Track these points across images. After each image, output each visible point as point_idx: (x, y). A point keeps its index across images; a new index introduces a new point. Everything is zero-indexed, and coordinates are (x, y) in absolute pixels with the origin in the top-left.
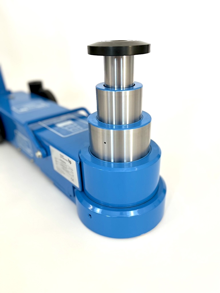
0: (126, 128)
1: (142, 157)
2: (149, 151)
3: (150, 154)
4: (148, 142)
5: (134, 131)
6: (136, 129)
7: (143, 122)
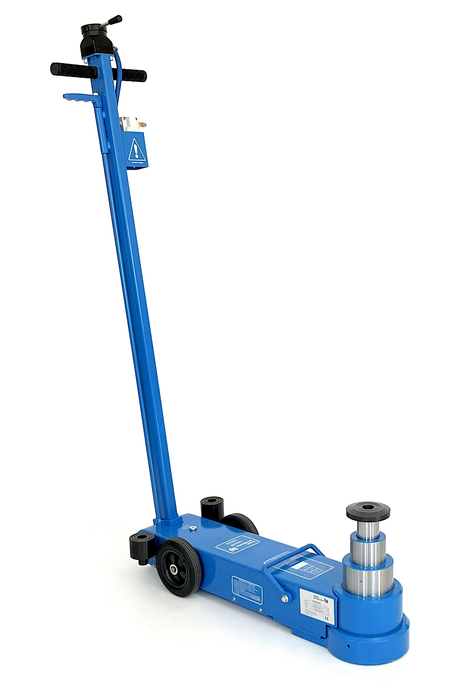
0: (374, 570)
1: (387, 593)
2: (393, 588)
3: (394, 591)
4: (392, 580)
5: (381, 572)
6: (383, 570)
7: (387, 565)
